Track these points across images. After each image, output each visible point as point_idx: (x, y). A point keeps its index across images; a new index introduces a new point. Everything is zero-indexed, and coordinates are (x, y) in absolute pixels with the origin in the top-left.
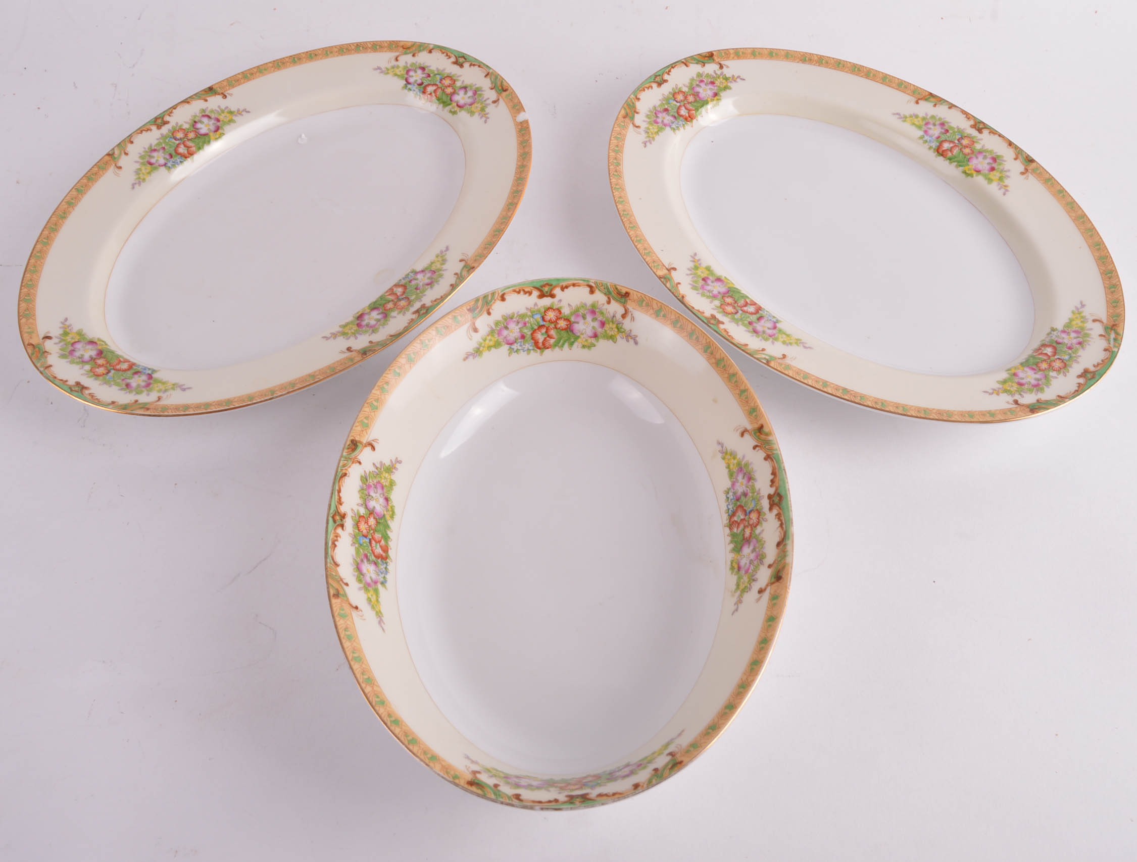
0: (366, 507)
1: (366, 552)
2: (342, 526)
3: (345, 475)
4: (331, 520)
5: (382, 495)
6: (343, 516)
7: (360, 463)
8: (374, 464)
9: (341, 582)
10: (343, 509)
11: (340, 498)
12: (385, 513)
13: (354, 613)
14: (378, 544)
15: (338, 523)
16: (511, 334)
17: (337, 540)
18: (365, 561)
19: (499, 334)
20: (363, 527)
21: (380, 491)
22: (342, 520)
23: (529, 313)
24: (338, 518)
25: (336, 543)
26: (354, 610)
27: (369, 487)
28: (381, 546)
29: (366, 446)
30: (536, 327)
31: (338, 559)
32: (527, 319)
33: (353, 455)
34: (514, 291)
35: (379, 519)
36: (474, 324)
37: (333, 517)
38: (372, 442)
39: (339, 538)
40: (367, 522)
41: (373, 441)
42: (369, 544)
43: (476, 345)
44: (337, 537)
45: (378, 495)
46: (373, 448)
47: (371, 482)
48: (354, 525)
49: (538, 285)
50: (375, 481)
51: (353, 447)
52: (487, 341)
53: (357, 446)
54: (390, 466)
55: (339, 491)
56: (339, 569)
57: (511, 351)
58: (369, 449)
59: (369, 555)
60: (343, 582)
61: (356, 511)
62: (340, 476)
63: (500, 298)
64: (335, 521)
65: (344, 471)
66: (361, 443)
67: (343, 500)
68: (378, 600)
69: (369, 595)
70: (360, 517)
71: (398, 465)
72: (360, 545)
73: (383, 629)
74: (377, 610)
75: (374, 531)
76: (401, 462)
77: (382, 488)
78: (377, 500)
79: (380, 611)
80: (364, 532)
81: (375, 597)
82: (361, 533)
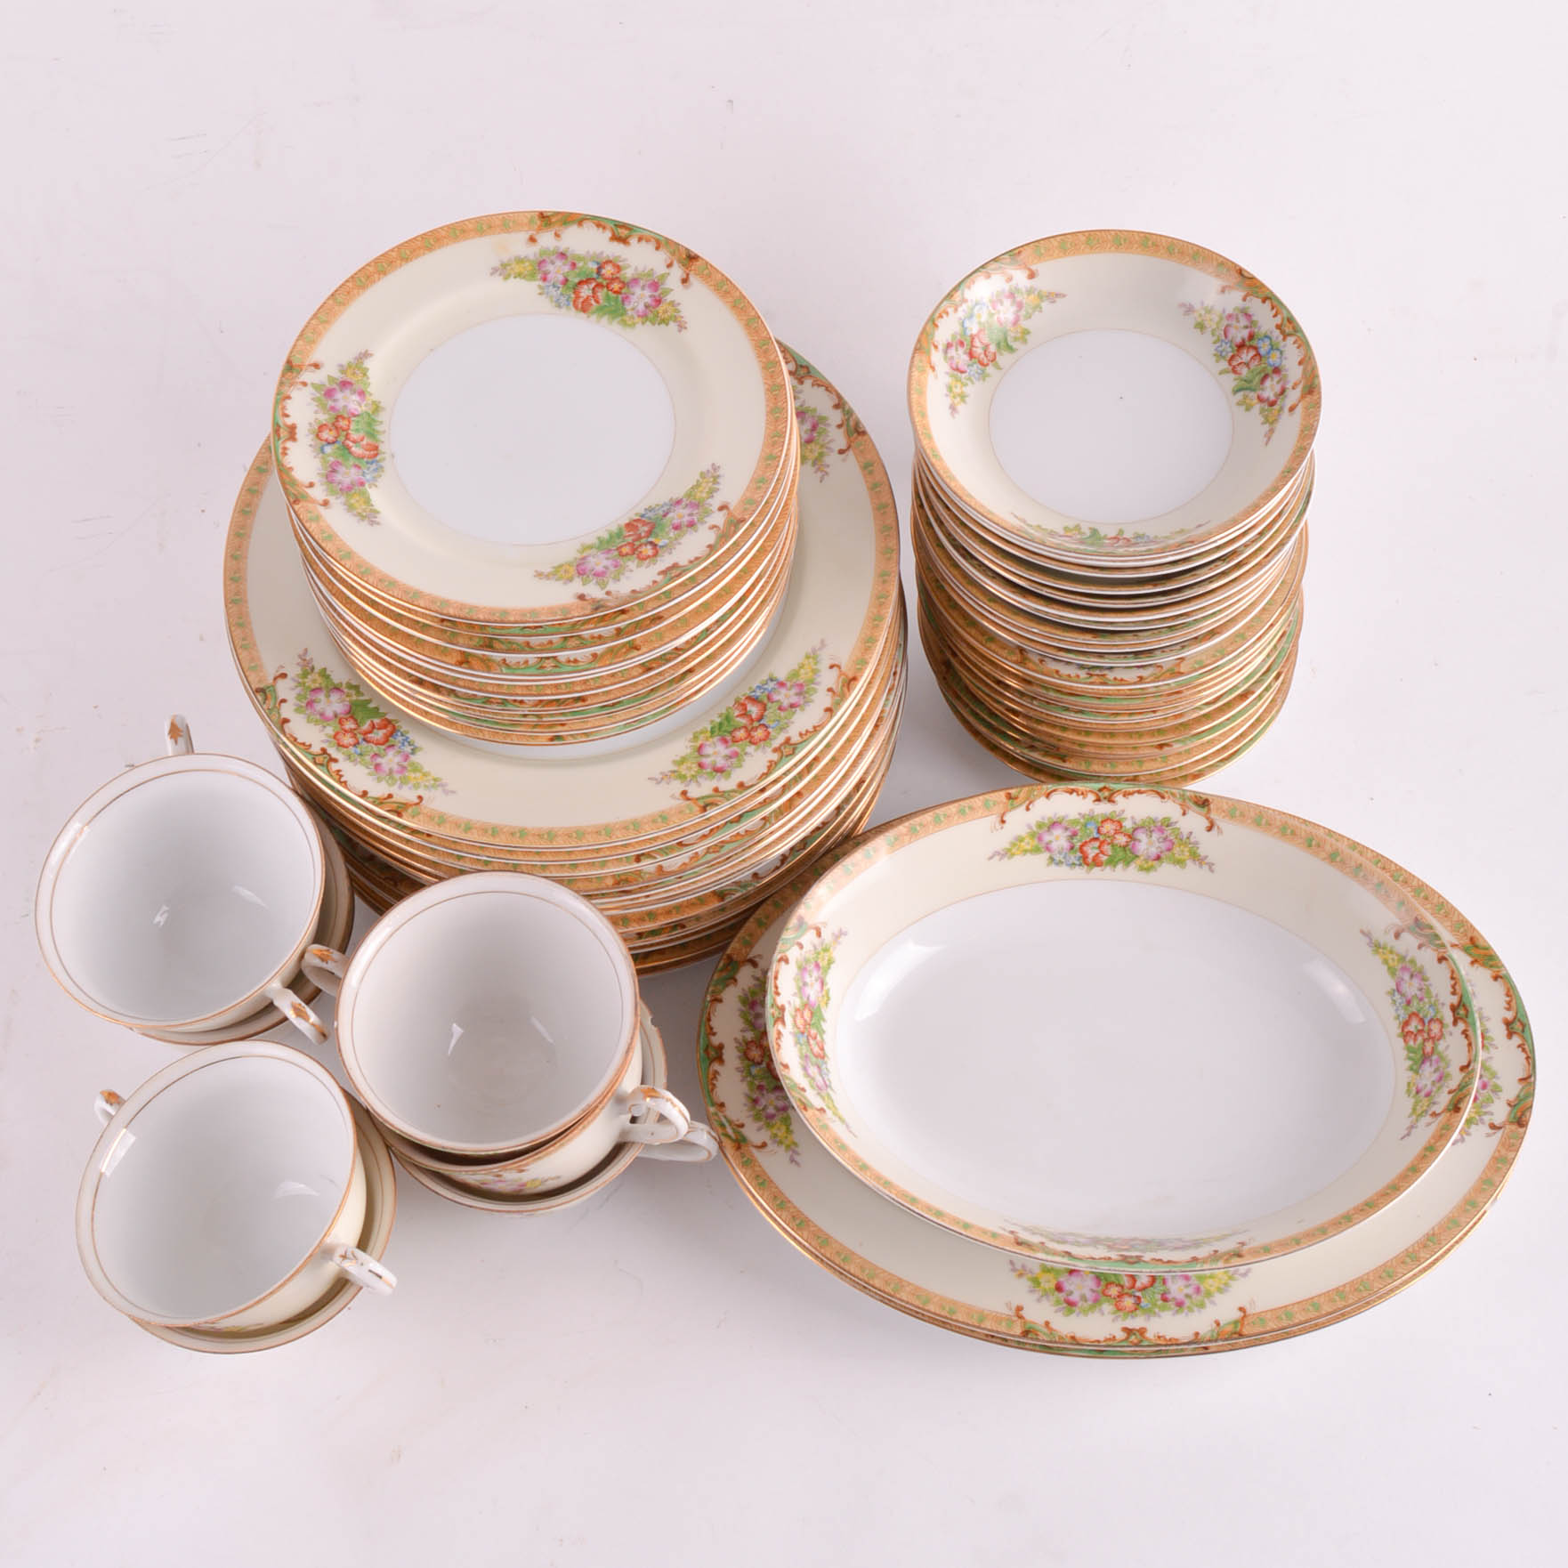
0: (1135, 830)
1: (1080, 834)
2: (1098, 800)
3: (1163, 797)
4: (1101, 785)
5: (1159, 850)
6: (1110, 800)
7: (1184, 814)
8: (1191, 833)
9: (1027, 802)
10: (1119, 798)
11: (1132, 794)
12: (1142, 858)
13: (994, 819)
14: (1097, 851)
15: (1100, 794)
16: (1407, 985)
17: (1078, 795)
18: (1068, 833)
19: (1404, 969)
20: (1108, 827)
21: (1164, 846)
22: (1105, 798)
23: (1433, 1000)
24: (1106, 794)
25: (1075, 794)
26: (999, 819)
27: (1161, 830)
28: (1097, 855)
29: (1208, 818)
30: (1421, 1015)
31: (1054, 797)
32: (1426, 1000)
33: (1191, 804)
34: (1453, 972)
35: (1129, 850)
36: (1403, 930)
37: (1105, 788)
38: (1216, 828)
39: (1081, 797)
40: (1117, 832)
41: (1218, 827)
42: (1091, 837)
43: (1382, 942)
44: (1083, 794)
45: (1157, 845)
46: (1210, 829)
47: (1168, 831)
48: (1105, 815)
49: (1464, 1000)
50: (1172, 838)
51: (1200, 803)
52: (1391, 956)
53: (1203, 807)
54: (1200, 856)
55: (1139, 792)
56: (1043, 799)
57: (1391, 993)
58: (1207, 824)
59: (1078, 837)
60: (1029, 804)
61: (1123, 816)
62: (1159, 791)
63: (1440, 955)
64: (1100, 790)
65: (1166, 795)
66: (1209, 810)
67: (1130, 797)
68: (1026, 851)
69: (1027, 840)
70: (1119, 823)
71: (1206, 867)
72: (1085, 825)
73: (991, 858)
74: (1013, 851)
75: (1111, 843)
76: (1212, 871)
77: (1169, 850)
78: (1151, 844)
79: (1013, 855)
80: (1104, 830)
81: (1029, 847)
82: (1100, 825)
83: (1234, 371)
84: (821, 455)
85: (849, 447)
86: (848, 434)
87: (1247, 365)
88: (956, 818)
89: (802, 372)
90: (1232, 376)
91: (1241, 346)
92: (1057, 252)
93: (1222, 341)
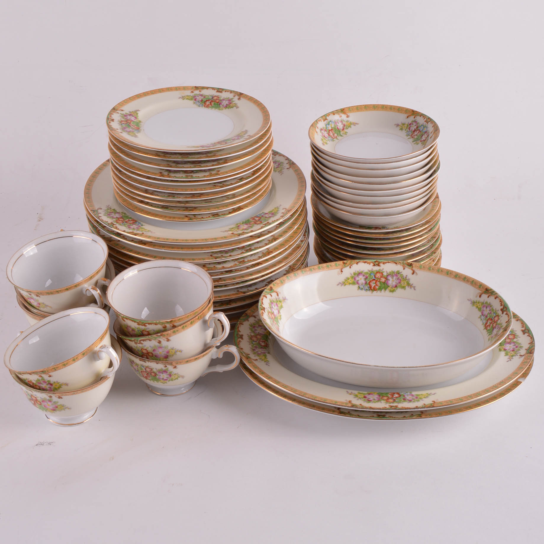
0: (387, 276)
1: (368, 278)
2: (374, 265)
3: (396, 264)
4: (375, 260)
5: (396, 283)
6: (378, 265)
7: (404, 269)
8: (407, 276)
9: (350, 265)
10: (381, 265)
11: (386, 263)
12: (390, 287)
13: (339, 270)
14: (375, 285)
15: (375, 263)
16: (485, 311)
17: (367, 263)
18: (364, 277)
19: (484, 307)
20: (378, 275)
21: (398, 281)
22: (377, 265)
23: (494, 311)
24: (377, 263)
25: (366, 263)
26: (340, 270)
27: (396, 276)
28: (375, 286)
29: (412, 270)
30: (491, 318)
31: (359, 264)
32: (492, 312)
33: (406, 265)
34: (500, 300)
35: (386, 284)
36: (482, 294)
37: (376, 261)
38: (415, 273)
39: (368, 264)
40: (381, 277)
41: (416, 273)
42: (373, 279)
43: (475, 301)
44: (369, 263)
45: (395, 281)
46: (413, 274)
47: (399, 276)
48: (377, 270)
49: (505, 306)
50: (400, 278)
51: (409, 265)
52: (479, 304)
53: (410, 266)
54: (410, 284)
55: (388, 262)
56: (356, 264)
57: (480, 317)
58: (412, 272)
59: (368, 279)
61: (383, 271)
62: (395, 262)
63: (495, 297)
64: (375, 262)
65: (397, 263)
66: (412, 267)
67: (385, 264)
68: (350, 283)
69: (350, 279)
70: (382, 273)
71: (413, 288)
72: (370, 274)
73: (338, 285)
74: (346, 283)
75: (379, 281)
76: (415, 289)
77: (400, 283)
78: (393, 281)
79: (346, 285)
80: (377, 276)
81: (351, 282)
82: (375, 274)
83: (413, 137)
84: (281, 170)
85: (290, 167)
86: (290, 165)
87: (417, 135)
88: (325, 268)
89: (276, 153)
90: (412, 139)
91: (414, 131)
92: (355, 110)
93: (408, 132)
